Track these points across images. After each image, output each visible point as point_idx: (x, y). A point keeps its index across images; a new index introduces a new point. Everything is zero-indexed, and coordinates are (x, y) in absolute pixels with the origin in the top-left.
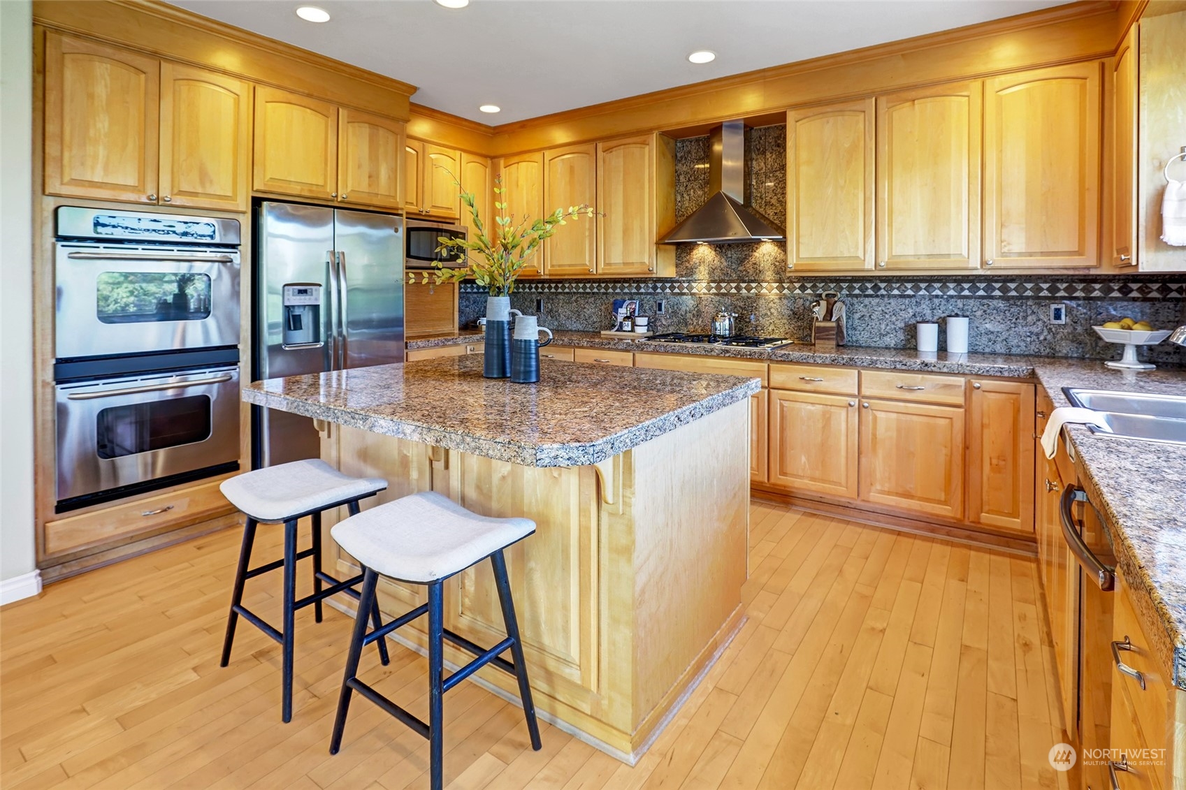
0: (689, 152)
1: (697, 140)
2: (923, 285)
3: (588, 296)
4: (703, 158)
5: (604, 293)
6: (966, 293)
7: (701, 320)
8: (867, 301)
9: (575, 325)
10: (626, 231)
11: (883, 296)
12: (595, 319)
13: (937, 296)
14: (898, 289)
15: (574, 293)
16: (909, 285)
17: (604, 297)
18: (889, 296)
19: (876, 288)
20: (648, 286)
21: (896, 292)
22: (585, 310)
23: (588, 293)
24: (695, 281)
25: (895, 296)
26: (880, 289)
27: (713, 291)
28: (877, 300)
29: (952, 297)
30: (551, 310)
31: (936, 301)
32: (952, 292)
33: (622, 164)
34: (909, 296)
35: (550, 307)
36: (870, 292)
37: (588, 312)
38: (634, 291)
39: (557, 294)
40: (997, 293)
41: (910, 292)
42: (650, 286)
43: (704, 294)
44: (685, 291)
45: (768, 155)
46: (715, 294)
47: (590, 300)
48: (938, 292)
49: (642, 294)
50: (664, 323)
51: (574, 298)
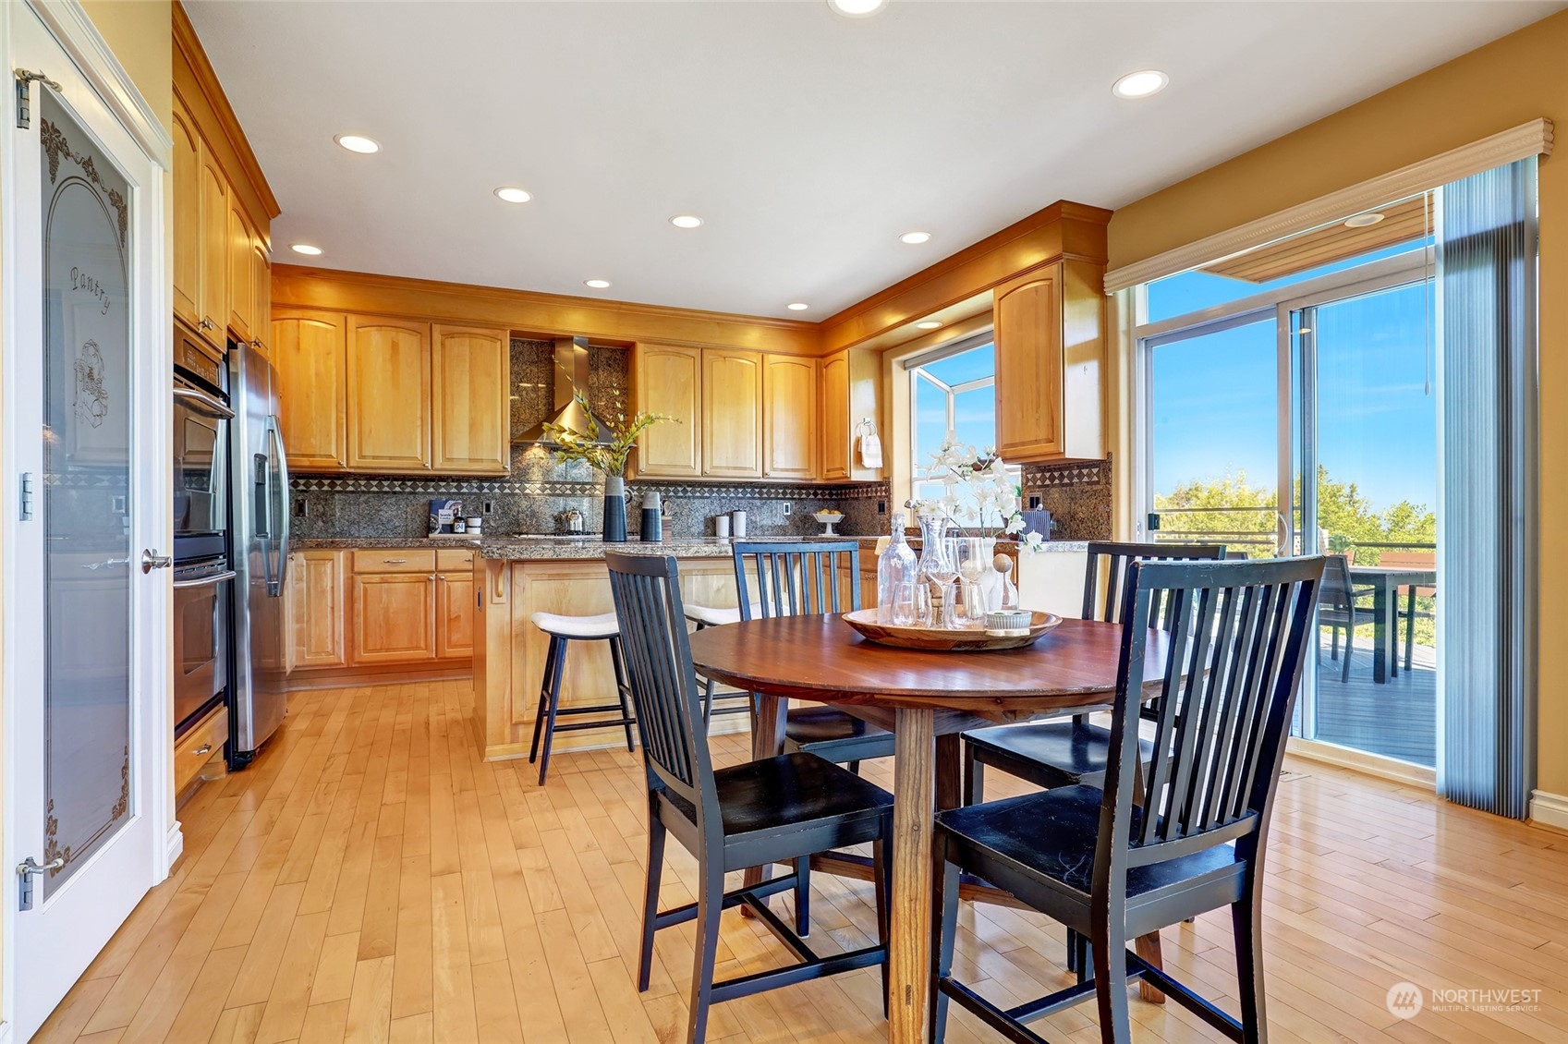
0: (521, 353)
1: (530, 343)
2: (715, 489)
3: (386, 496)
4: (536, 362)
5: (410, 493)
6: (740, 495)
7: (535, 520)
8: (678, 501)
9: (365, 531)
10: (473, 427)
11: (689, 497)
12: (397, 524)
13: (723, 498)
14: (699, 492)
15: (363, 492)
16: (706, 489)
17: (411, 497)
18: (694, 498)
19: (685, 491)
20: (472, 486)
21: (698, 494)
22: (381, 513)
23: (386, 493)
24: (528, 482)
25: (697, 497)
26: (687, 492)
27: (548, 491)
28: (686, 500)
29: (732, 498)
30: (324, 514)
31: (723, 501)
32: (732, 495)
33: (468, 353)
34: (707, 498)
35: (321, 510)
36: (681, 494)
37: (386, 515)
38: (454, 490)
39: (332, 493)
40: (757, 495)
41: (707, 495)
42: (475, 485)
43: (538, 494)
44: (517, 491)
45: (601, 372)
46: (550, 495)
47: (389, 501)
48: (724, 495)
49: (464, 493)
50: (493, 524)
51: (362, 499)
